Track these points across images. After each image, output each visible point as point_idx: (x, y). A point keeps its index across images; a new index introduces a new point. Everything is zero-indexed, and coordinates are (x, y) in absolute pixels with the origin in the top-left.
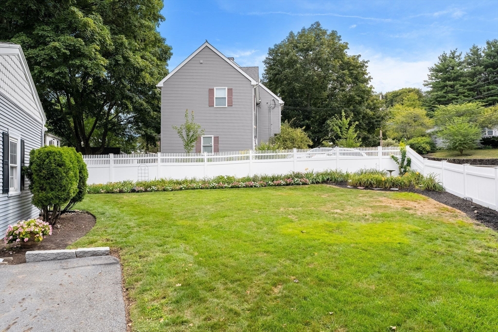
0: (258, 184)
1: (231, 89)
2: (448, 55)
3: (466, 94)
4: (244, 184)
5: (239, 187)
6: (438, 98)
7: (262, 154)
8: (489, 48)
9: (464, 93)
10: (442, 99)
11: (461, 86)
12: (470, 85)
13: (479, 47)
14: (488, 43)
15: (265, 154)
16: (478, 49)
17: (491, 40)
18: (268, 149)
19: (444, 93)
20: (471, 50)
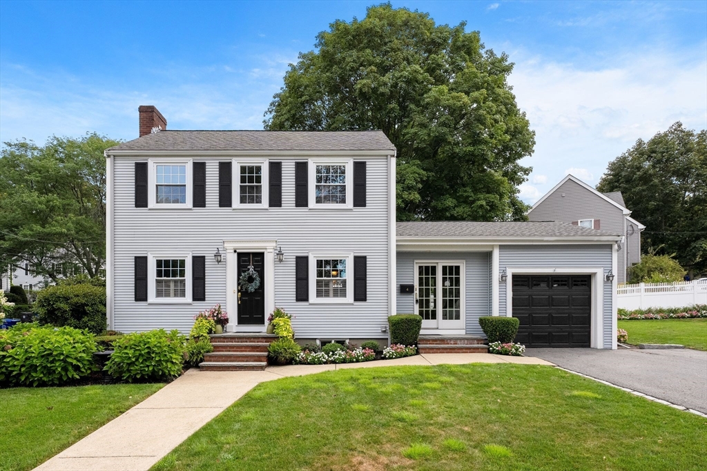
0: (659, 317)
1: (599, 221)
4: (643, 316)
5: (638, 319)
7: (655, 287)
15: (659, 287)
18: (663, 282)
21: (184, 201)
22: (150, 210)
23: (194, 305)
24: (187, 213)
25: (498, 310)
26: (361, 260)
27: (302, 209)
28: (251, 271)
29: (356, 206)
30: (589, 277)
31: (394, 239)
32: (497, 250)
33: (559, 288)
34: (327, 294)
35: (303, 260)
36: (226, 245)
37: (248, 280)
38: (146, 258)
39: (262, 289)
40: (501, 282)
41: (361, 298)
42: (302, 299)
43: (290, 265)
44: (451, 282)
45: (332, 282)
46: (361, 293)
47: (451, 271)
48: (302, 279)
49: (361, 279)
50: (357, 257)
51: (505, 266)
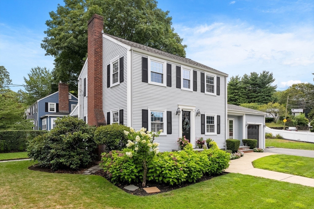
2: (234, 78)
3: (243, 97)
6: (231, 98)
8: (252, 76)
9: (242, 96)
10: (233, 99)
11: (241, 93)
12: (244, 93)
13: (247, 75)
14: (251, 73)
16: (247, 76)
17: (252, 72)
19: (234, 96)
20: (244, 76)
21: (162, 83)
22: (149, 84)
23: (167, 136)
24: (164, 89)
25: (245, 137)
26: (219, 117)
27: (203, 94)
28: (187, 120)
29: (217, 94)
30: (258, 126)
31: (227, 109)
32: (245, 116)
33: (253, 129)
34: (209, 130)
35: (203, 116)
36: (179, 107)
37: (186, 124)
38: (147, 110)
39: (190, 129)
40: (246, 127)
41: (219, 132)
42: (203, 133)
43: (199, 118)
44: (231, 126)
45: (211, 126)
46: (219, 130)
47: (231, 122)
48: (203, 124)
49: (219, 125)
50: (217, 116)
51: (246, 121)
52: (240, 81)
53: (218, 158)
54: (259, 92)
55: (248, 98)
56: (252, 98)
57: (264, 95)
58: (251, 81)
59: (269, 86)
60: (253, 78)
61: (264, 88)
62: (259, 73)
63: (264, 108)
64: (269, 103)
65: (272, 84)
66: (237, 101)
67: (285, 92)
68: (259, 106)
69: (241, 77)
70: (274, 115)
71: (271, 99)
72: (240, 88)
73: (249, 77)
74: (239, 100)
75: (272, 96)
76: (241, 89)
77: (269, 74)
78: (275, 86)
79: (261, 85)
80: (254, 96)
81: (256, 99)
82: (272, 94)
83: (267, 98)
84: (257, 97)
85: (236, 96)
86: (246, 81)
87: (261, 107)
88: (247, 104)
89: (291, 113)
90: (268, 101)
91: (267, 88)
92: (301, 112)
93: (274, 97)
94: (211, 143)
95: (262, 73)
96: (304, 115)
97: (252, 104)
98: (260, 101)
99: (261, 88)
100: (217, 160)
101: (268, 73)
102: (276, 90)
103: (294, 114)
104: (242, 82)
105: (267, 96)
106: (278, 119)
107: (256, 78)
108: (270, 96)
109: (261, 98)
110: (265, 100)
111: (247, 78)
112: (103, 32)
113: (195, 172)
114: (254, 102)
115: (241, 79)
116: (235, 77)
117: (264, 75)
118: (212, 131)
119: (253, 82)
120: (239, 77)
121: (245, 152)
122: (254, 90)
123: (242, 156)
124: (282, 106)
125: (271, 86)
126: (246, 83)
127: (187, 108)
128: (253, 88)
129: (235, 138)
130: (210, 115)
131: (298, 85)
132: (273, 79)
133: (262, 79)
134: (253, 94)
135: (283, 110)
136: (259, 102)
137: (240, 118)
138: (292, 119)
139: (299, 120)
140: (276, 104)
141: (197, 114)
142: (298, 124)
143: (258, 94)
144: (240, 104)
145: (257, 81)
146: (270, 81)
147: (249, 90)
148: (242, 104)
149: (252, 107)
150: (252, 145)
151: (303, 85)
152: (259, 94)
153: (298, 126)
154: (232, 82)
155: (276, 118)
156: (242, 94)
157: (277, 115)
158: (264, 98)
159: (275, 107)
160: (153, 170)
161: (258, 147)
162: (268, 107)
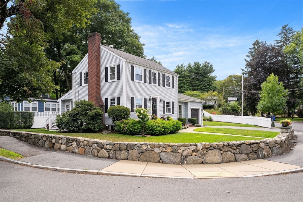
8: (195, 65)
9: (187, 84)
12: (189, 81)
13: (191, 64)
14: (195, 63)
16: (191, 65)
20: (188, 65)
21: (141, 80)
22: (135, 82)
24: (142, 84)
25: (189, 117)
26: (173, 103)
27: (164, 87)
28: (155, 104)
29: (172, 88)
30: (198, 109)
31: (178, 98)
32: (189, 102)
33: (195, 112)
34: (168, 111)
35: (164, 102)
36: (151, 96)
37: (154, 107)
38: (134, 98)
39: (156, 110)
40: (190, 110)
41: (173, 113)
42: (164, 113)
43: (162, 103)
44: (180, 109)
45: (168, 108)
46: (173, 112)
47: (180, 106)
48: (164, 107)
49: (173, 108)
50: (172, 102)
51: (190, 106)
52: (185, 70)
53: (176, 124)
54: (202, 81)
55: (192, 86)
56: (195, 86)
57: (206, 84)
58: (194, 70)
59: (210, 75)
60: (196, 67)
61: (205, 77)
62: (202, 63)
63: (206, 96)
64: (209, 92)
65: (213, 74)
66: (183, 88)
67: (223, 82)
68: (201, 94)
69: (186, 66)
70: (213, 102)
71: (212, 88)
72: (184, 76)
73: (193, 67)
74: (184, 88)
75: (213, 85)
76: (186, 77)
77: (210, 65)
78: (215, 76)
79: (203, 74)
80: (197, 84)
81: (199, 87)
82: (213, 83)
83: (208, 86)
84: (200, 85)
85: (181, 83)
86: (190, 69)
87: (203, 94)
88: (191, 92)
89: (227, 101)
90: (209, 89)
91: (208, 77)
92: (235, 101)
93: (214, 86)
94: (169, 119)
95: (204, 63)
96: (237, 103)
97: (195, 92)
98: (203, 90)
99: (203, 77)
100: (176, 125)
101: (209, 63)
102: (216, 80)
103: (230, 102)
104: (187, 70)
105: (208, 85)
106: (217, 106)
107: (199, 67)
108: (211, 85)
109: (203, 87)
110: (206, 88)
111: (191, 67)
112: (100, 44)
113: (167, 129)
114: (197, 90)
115: (185, 67)
116: (180, 65)
117: (206, 66)
118: (169, 112)
119: (196, 71)
120: (183, 66)
121: (190, 126)
122: (197, 78)
123: (187, 128)
124: (220, 95)
125: (211, 75)
126: (190, 71)
127: (155, 97)
128: (197, 77)
129: (183, 117)
130: (168, 101)
131: (234, 76)
132: (213, 69)
133: (204, 69)
134: (196, 82)
135: (221, 98)
136: (201, 90)
137: (186, 104)
138: (228, 106)
139: (233, 107)
140: (215, 93)
141: (161, 100)
142: (232, 111)
143: (200, 82)
144: (185, 91)
145: (199, 71)
146: (211, 71)
147: (193, 79)
148: (187, 92)
149: (195, 95)
150: (194, 122)
151: (237, 76)
152: (202, 83)
153: (232, 112)
154: (178, 70)
155: (215, 105)
156: (187, 82)
157: (216, 102)
158: (206, 86)
159: (214, 96)
160: (148, 128)
161: (198, 123)
162: (208, 95)
